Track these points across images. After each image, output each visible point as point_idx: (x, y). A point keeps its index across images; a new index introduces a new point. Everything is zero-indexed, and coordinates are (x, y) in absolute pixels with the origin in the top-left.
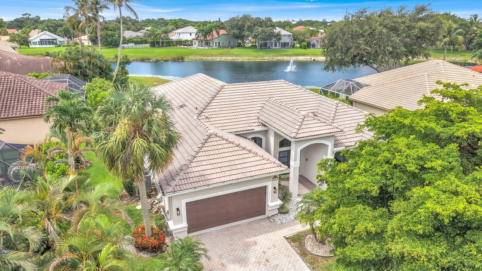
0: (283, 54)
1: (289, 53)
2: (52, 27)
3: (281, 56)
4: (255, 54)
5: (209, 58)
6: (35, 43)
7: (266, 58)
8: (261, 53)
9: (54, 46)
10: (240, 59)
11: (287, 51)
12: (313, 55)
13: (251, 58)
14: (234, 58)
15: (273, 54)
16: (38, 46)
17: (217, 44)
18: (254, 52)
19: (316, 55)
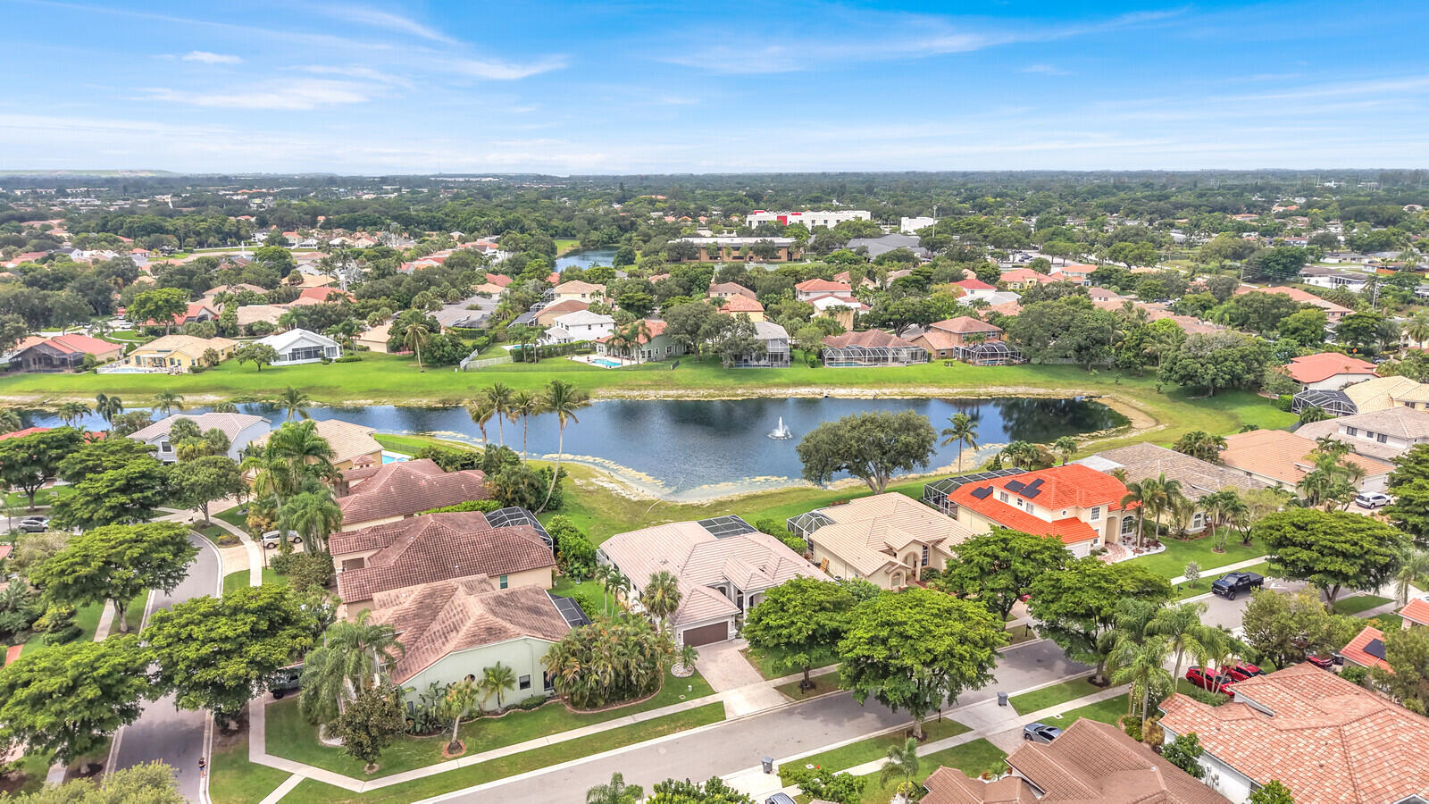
0: (771, 381)
1: (783, 380)
2: (305, 315)
3: (767, 386)
4: (720, 382)
5: (636, 393)
6: (283, 358)
7: (740, 391)
8: (731, 381)
9: (319, 360)
10: (692, 395)
11: (779, 375)
12: (827, 383)
13: (712, 391)
14: (680, 392)
15: (754, 383)
16: (288, 363)
17: (646, 355)
18: (718, 377)
19: (831, 384)
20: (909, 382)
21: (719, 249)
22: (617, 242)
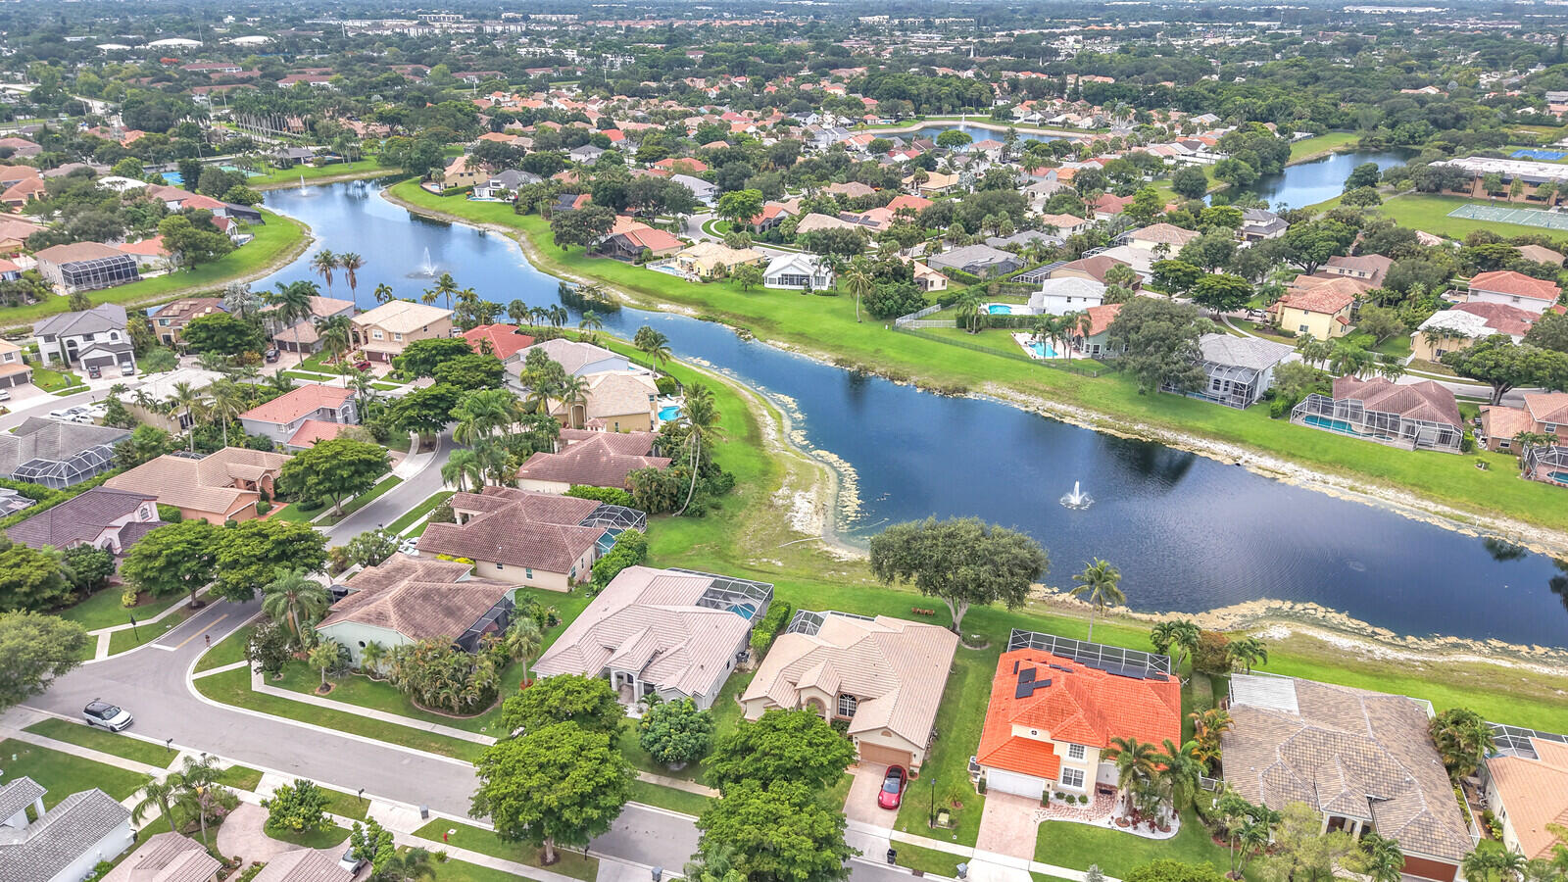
0: (1191, 423)
1: (1207, 425)
4: (1128, 408)
6: (772, 281)
8: (1143, 410)
9: (802, 288)
10: (1076, 417)
11: (1211, 417)
12: (1260, 446)
13: (1107, 417)
15: (1167, 420)
16: (776, 286)
17: (1091, 350)
18: (1133, 401)
19: (1265, 448)
20: (1381, 476)
21: (1506, 182)
22: (1421, 143)
